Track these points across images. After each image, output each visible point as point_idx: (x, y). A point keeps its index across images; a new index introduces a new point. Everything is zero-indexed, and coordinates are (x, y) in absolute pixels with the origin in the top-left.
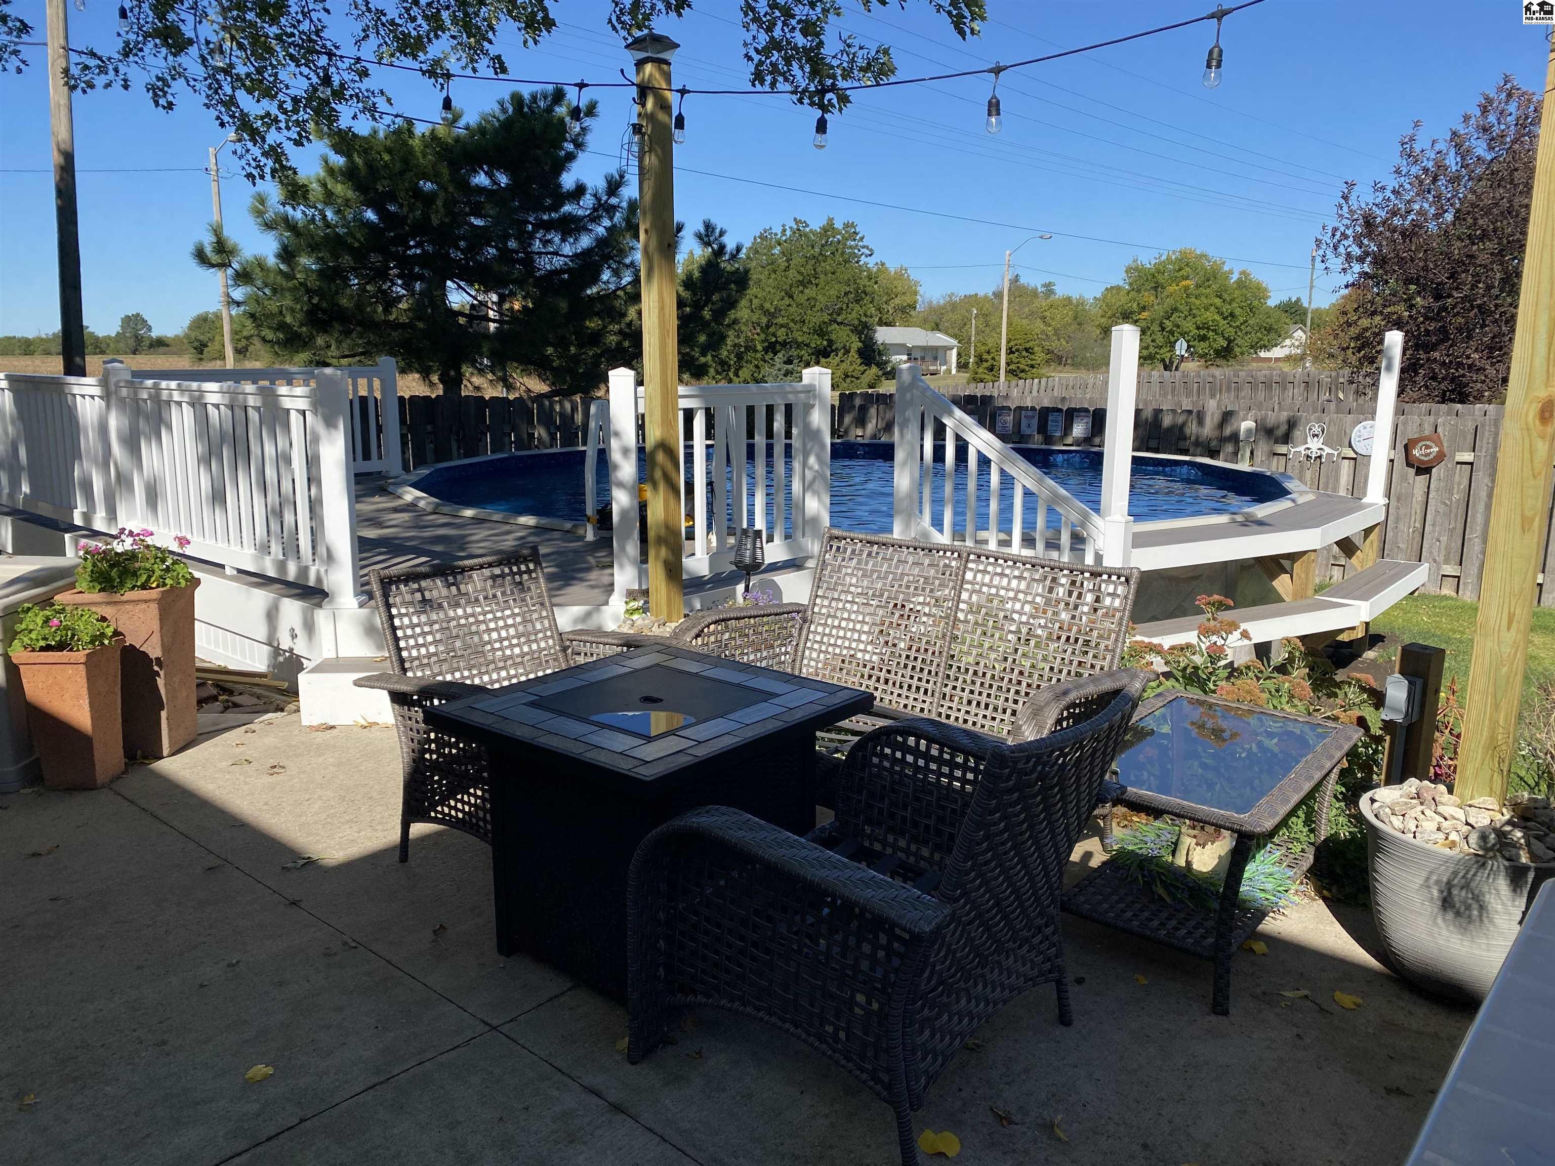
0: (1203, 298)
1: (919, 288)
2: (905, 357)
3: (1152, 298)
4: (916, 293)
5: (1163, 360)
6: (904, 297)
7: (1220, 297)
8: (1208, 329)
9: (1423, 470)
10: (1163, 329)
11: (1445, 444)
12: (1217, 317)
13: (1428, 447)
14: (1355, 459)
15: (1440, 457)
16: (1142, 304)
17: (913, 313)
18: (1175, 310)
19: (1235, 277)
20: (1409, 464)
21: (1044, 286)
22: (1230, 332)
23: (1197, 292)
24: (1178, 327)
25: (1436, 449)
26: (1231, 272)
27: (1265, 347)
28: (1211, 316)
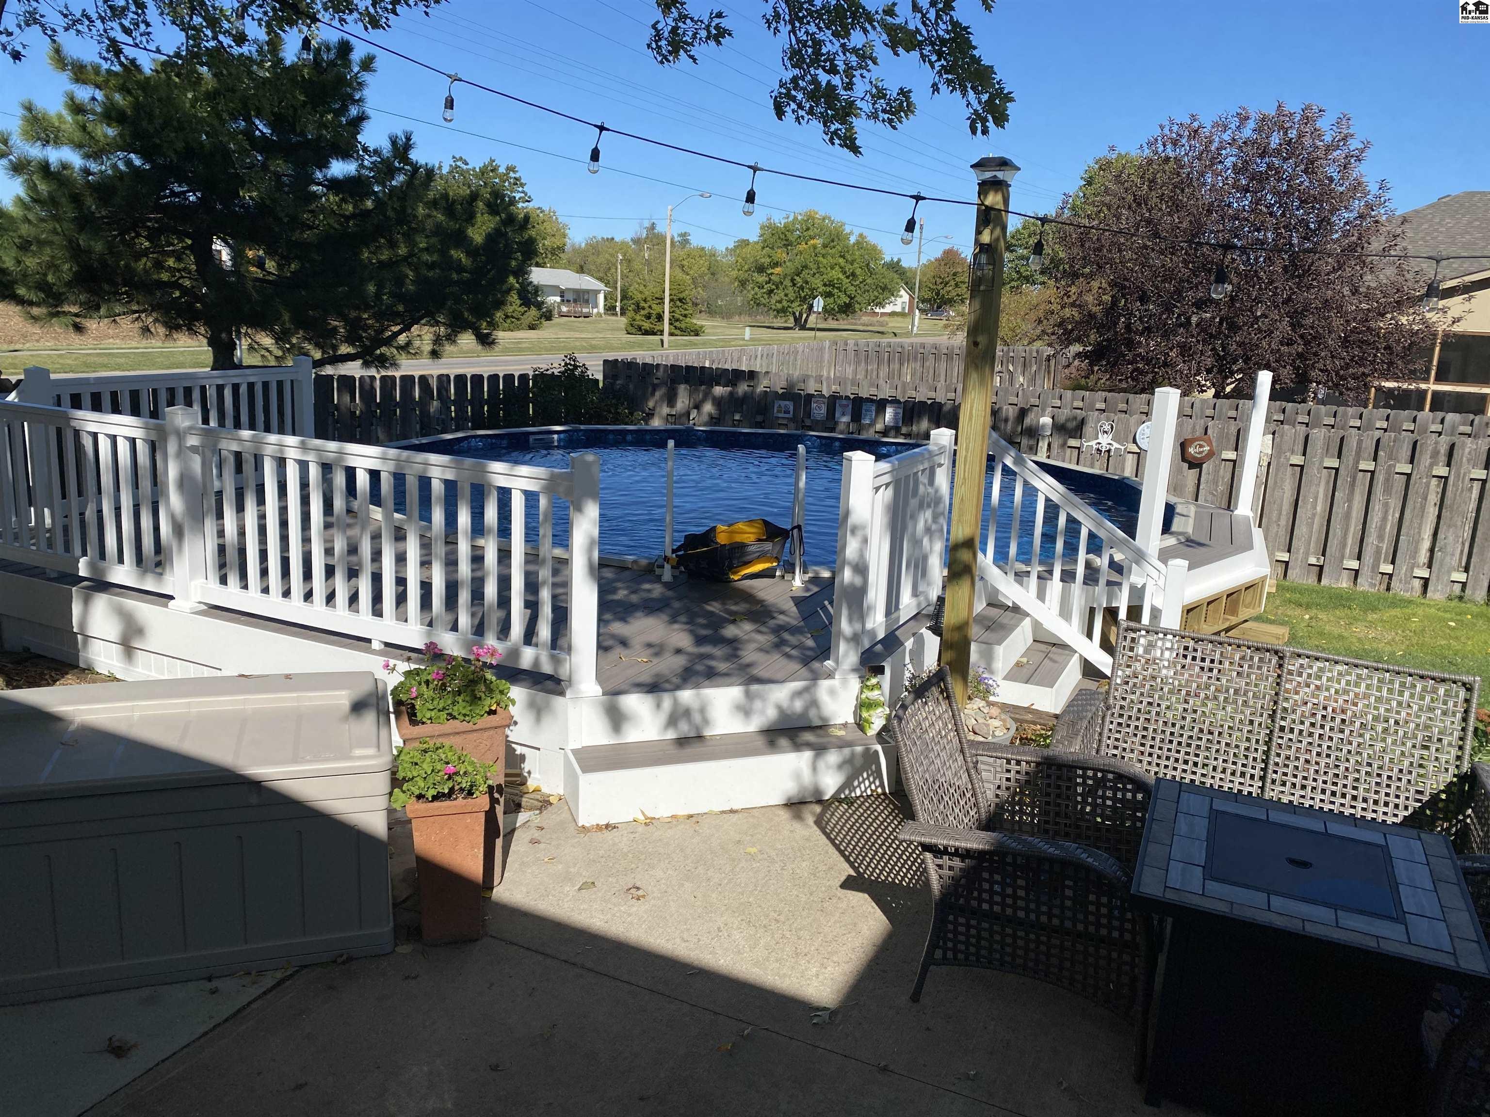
0: (829, 258)
1: (567, 231)
2: (558, 299)
3: (784, 255)
4: (564, 236)
5: (794, 313)
6: (553, 239)
7: (843, 257)
8: (833, 286)
9: (1195, 464)
10: (794, 285)
11: (1214, 444)
12: (841, 276)
13: (1201, 446)
14: (1138, 454)
15: (1211, 454)
16: (776, 259)
17: (562, 255)
18: (805, 267)
19: (853, 240)
20: (1184, 459)
21: (681, 235)
22: (851, 290)
23: (823, 251)
24: (807, 283)
25: (1207, 448)
26: (851, 233)
27: (881, 305)
28: (836, 274)
